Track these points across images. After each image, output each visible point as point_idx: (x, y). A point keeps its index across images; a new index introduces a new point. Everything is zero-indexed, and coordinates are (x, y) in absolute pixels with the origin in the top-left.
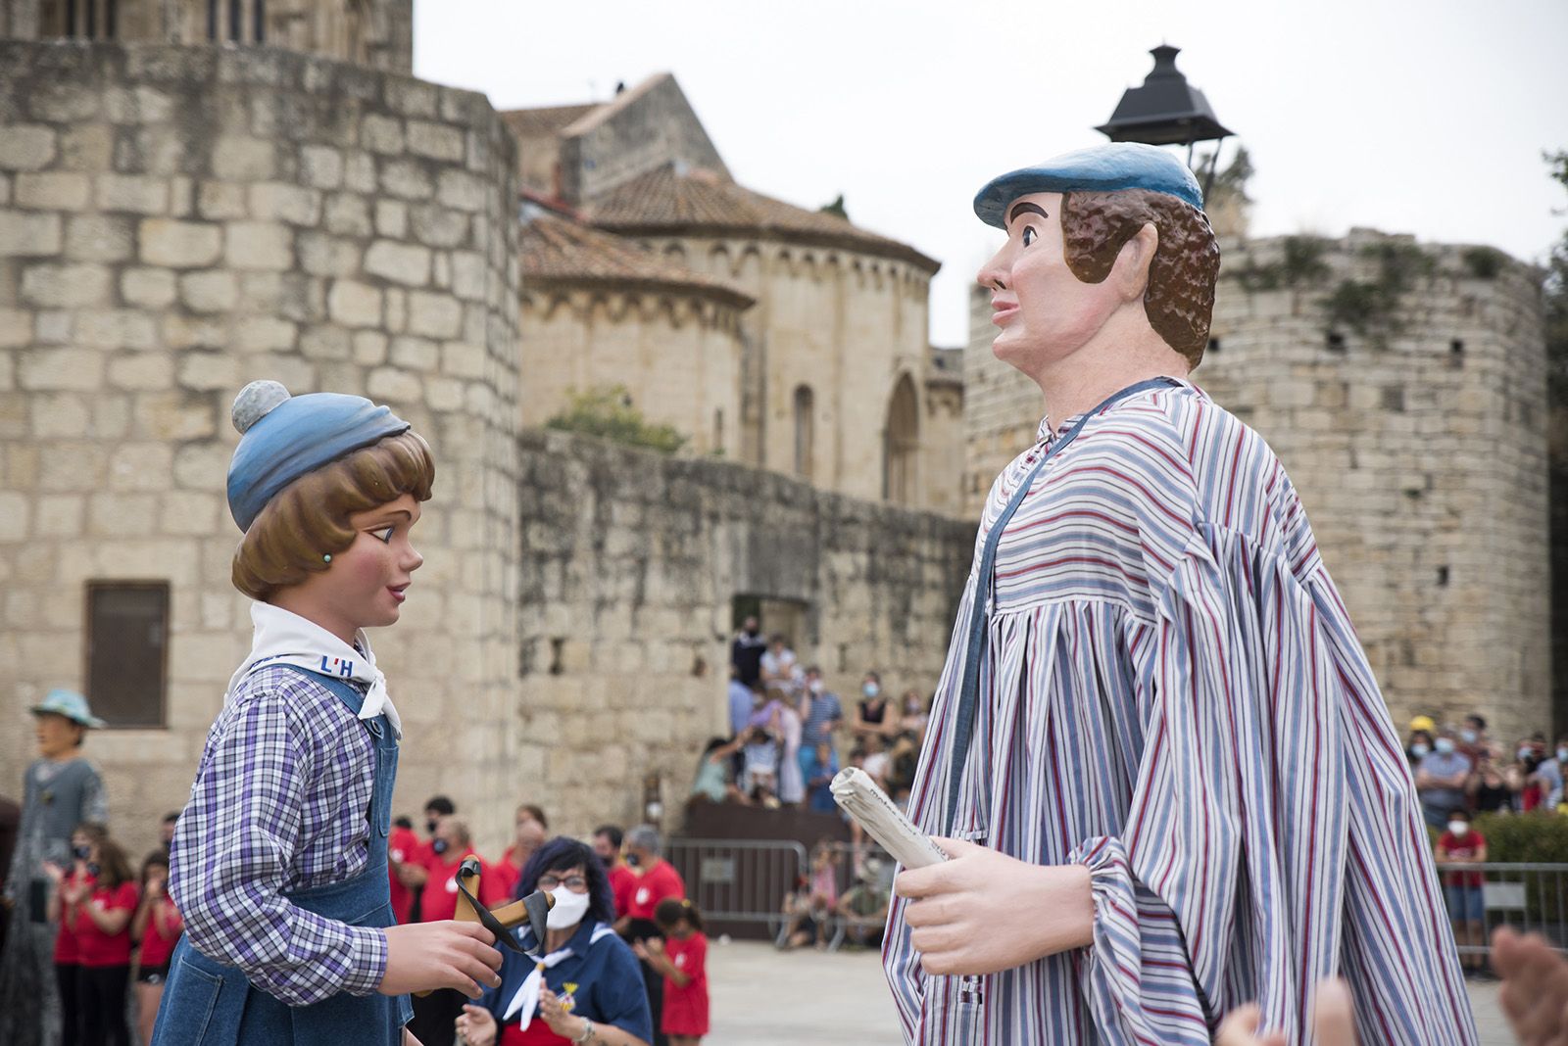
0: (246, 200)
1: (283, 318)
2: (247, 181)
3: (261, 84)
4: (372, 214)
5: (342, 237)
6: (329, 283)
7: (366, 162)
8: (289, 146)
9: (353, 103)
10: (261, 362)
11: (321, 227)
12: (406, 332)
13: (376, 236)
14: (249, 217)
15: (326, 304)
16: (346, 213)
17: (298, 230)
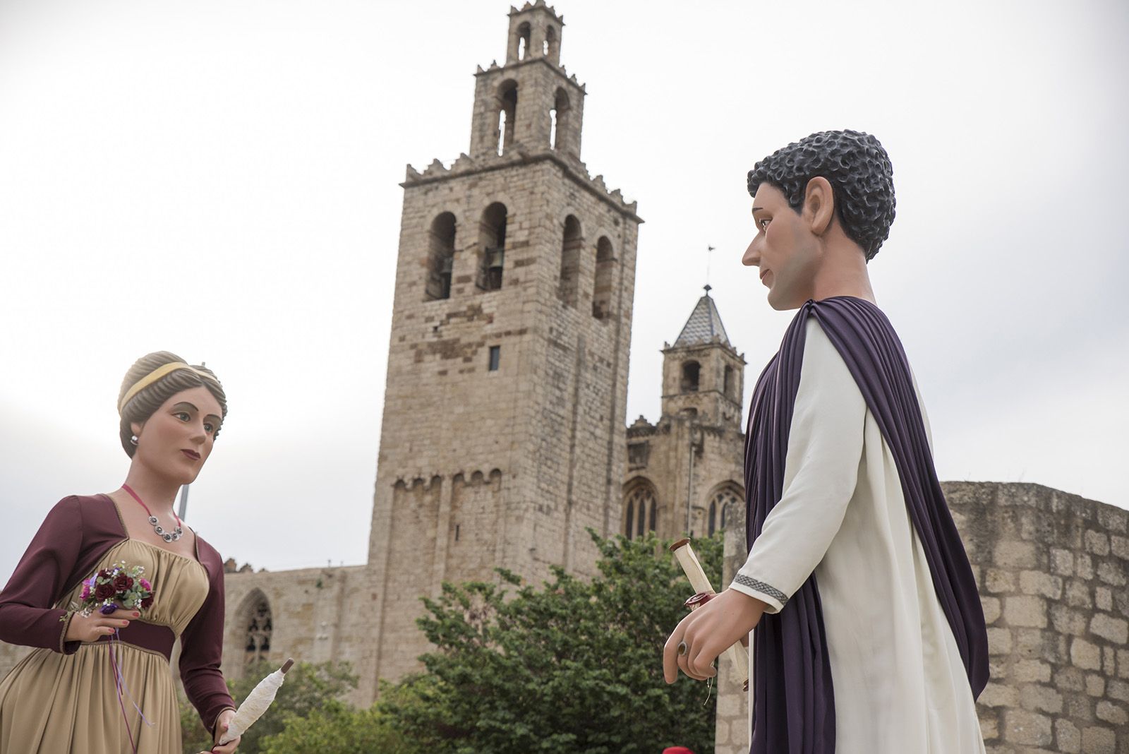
0: (1017, 581)
1: (1044, 661)
2: (1018, 569)
3: (1025, 506)
4: (1092, 595)
5: (1075, 608)
6: (1069, 639)
7: (1088, 559)
8: (1043, 548)
9: (1080, 521)
10: (1031, 690)
11: (1063, 601)
12: (1116, 676)
13: (1096, 610)
14: (1019, 592)
15: (1069, 654)
16: (1077, 592)
17: (1050, 602)
